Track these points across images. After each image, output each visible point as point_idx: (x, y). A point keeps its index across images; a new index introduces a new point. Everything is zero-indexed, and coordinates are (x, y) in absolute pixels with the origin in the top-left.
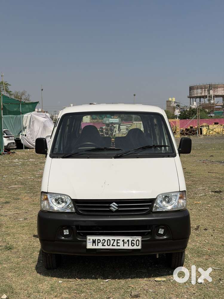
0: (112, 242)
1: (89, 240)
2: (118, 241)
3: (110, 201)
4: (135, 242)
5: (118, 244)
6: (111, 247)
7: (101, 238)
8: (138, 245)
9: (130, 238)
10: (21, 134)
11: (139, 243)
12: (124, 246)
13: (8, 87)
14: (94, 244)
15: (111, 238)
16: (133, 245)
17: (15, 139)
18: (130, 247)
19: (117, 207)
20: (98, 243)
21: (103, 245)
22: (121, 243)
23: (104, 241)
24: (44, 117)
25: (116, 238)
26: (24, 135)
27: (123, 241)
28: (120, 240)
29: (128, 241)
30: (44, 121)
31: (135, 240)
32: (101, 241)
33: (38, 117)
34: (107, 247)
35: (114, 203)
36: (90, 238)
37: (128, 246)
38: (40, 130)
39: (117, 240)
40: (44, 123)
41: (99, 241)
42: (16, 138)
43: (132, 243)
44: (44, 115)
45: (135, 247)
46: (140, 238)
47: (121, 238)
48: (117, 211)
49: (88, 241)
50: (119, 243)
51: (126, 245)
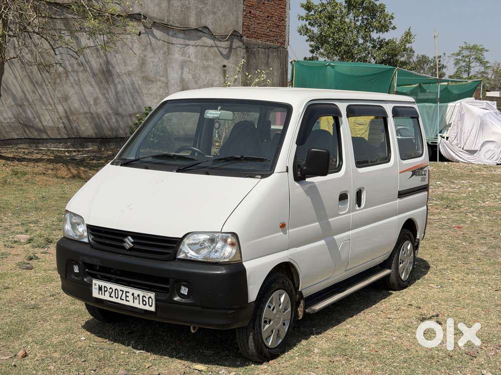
0: (120, 293)
1: (95, 284)
2: (128, 294)
3: (125, 234)
4: (147, 300)
5: (128, 299)
6: (118, 301)
7: (109, 285)
8: (150, 304)
9: (141, 293)
10: (441, 136)
11: (152, 303)
12: (134, 302)
13: (483, 54)
14: (100, 292)
15: (119, 287)
16: (144, 303)
17: (430, 143)
18: (141, 306)
19: (132, 243)
20: (105, 291)
21: (110, 296)
22: (130, 298)
23: (111, 290)
24: (485, 107)
25: (125, 289)
26: (445, 138)
27: (133, 294)
28: (128, 292)
29: (139, 296)
30: (483, 114)
31: (147, 297)
32: (108, 290)
33: (473, 107)
34: (114, 300)
35: (129, 237)
36: (96, 283)
37: (139, 304)
38: (473, 130)
39: (126, 292)
40: (481, 118)
41: (106, 289)
42: (432, 143)
43: (143, 301)
44: (485, 104)
45: (147, 308)
46: (153, 295)
47: (131, 290)
48: (131, 249)
49: (94, 286)
50: (128, 297)
51: (137, 301)
